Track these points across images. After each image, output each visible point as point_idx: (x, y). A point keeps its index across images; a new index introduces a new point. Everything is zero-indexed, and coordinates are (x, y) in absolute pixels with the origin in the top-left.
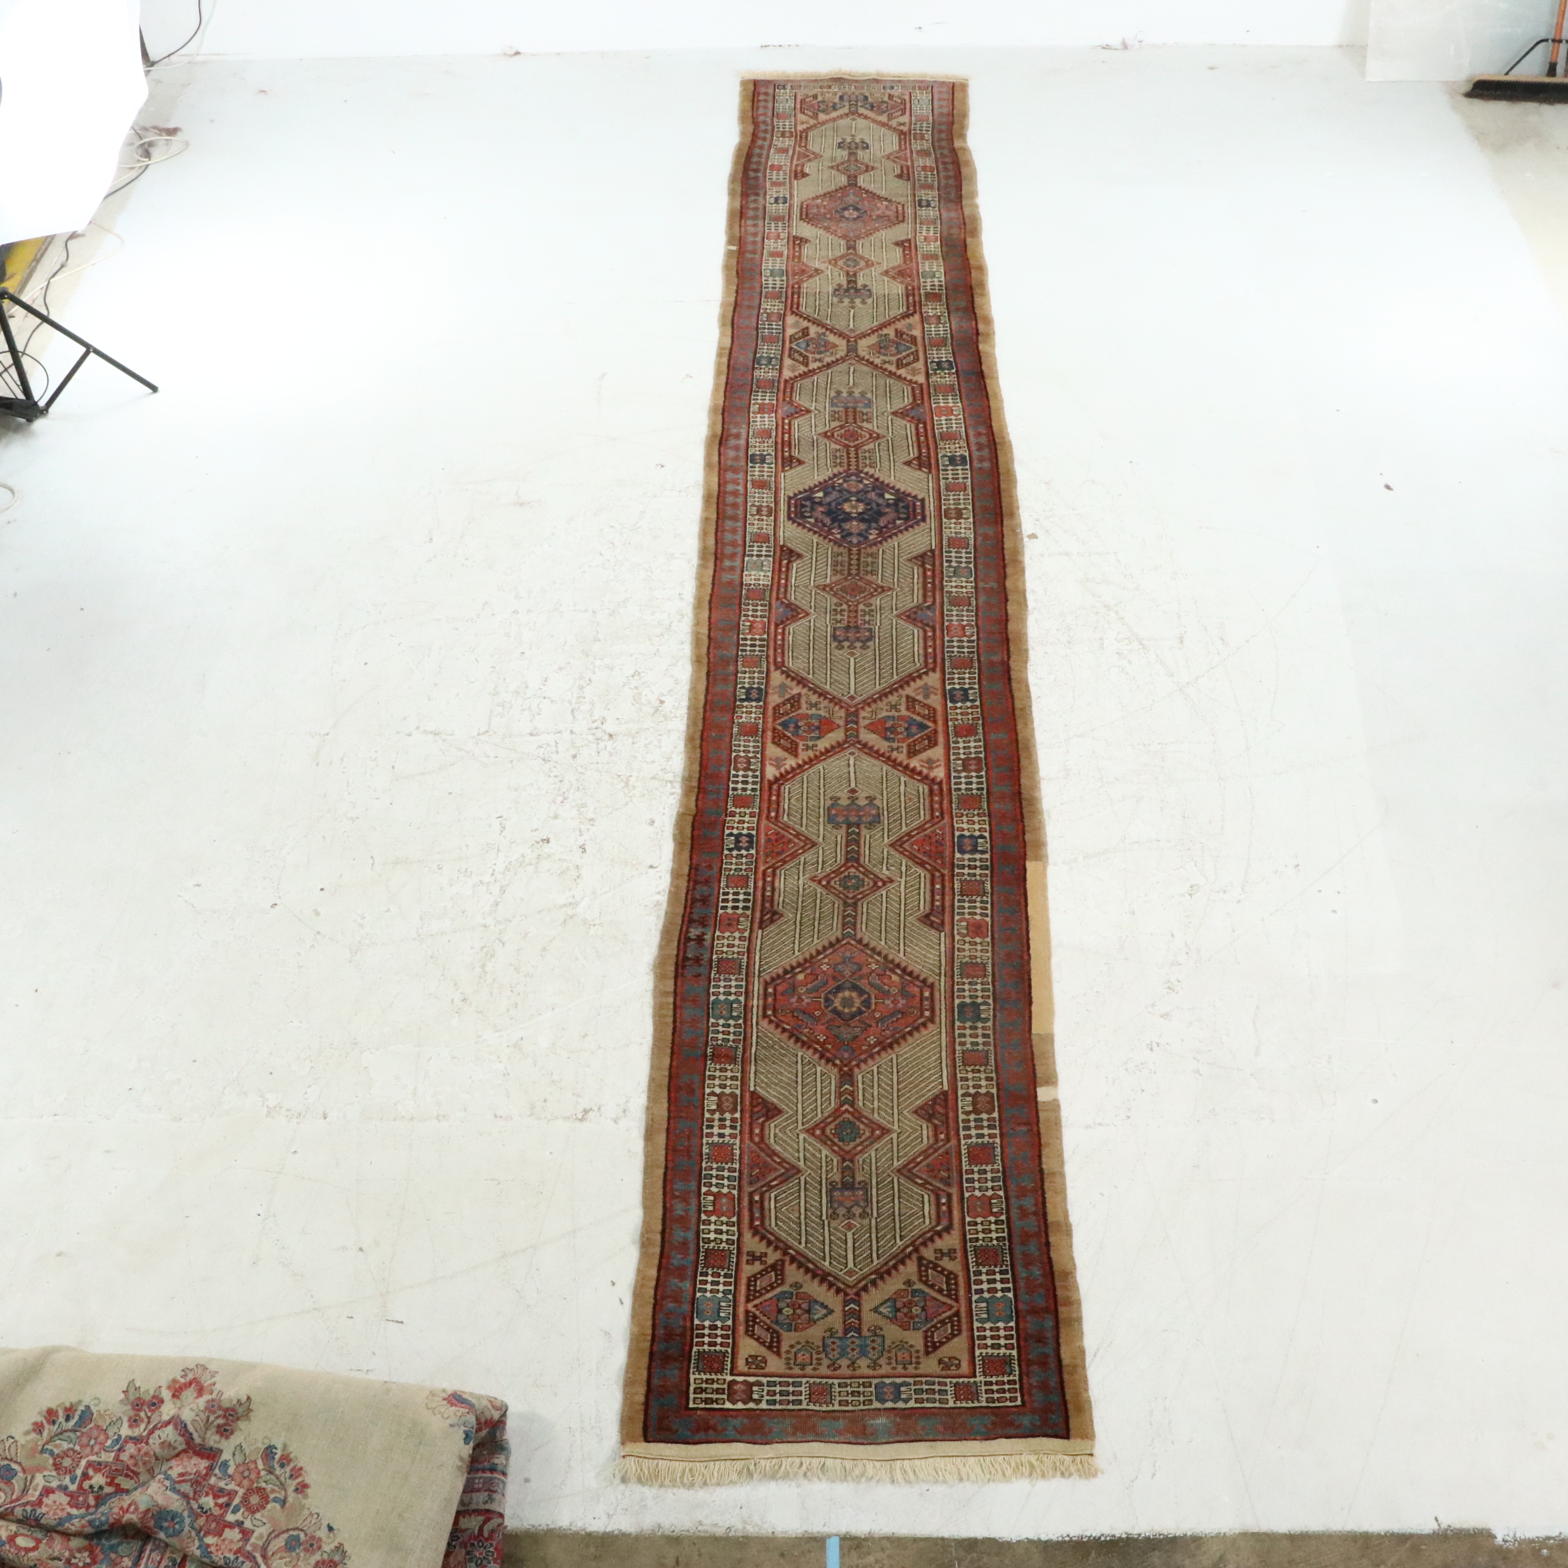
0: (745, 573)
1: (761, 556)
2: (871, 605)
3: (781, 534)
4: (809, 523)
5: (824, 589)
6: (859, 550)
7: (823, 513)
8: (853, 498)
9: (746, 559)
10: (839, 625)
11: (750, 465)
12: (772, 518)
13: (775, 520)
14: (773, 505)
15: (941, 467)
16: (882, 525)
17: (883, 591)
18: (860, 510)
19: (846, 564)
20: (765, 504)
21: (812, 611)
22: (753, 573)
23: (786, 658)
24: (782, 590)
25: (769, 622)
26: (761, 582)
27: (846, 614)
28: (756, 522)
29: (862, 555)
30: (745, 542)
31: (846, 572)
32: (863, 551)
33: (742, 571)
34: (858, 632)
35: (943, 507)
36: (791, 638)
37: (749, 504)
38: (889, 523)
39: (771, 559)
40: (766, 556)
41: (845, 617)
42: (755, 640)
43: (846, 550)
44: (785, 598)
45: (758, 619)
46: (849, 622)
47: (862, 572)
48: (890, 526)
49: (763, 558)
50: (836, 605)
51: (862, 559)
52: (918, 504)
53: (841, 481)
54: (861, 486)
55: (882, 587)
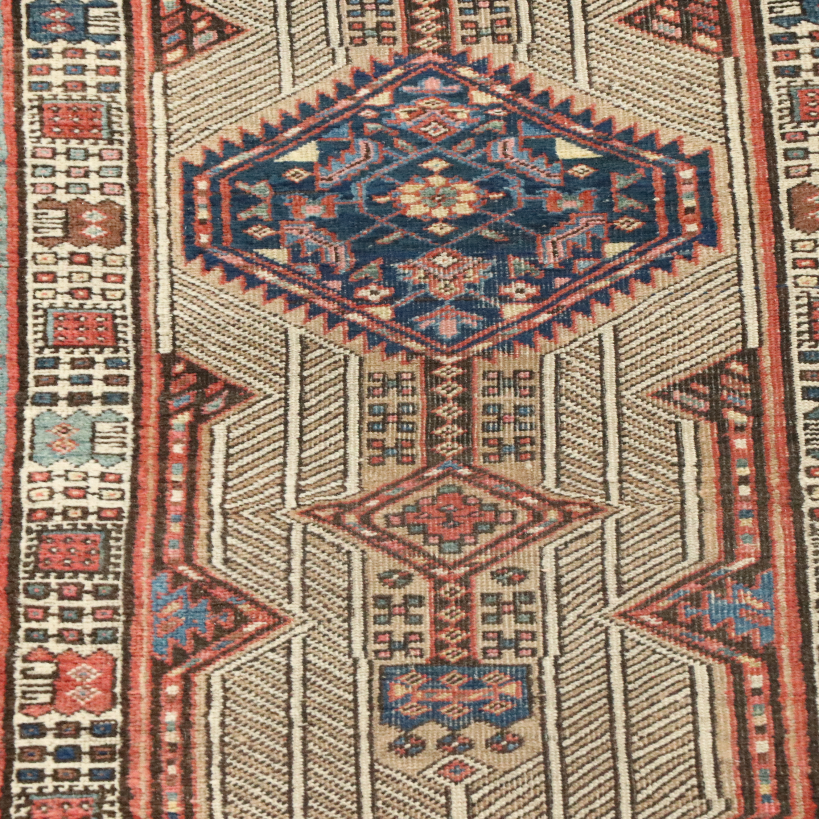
0: (28, 467)
1: (88, 398)
2: (524, 575)
3: (163, 310)
4: (269, 265)
5: (337, 521)
6: (466, 364)
7: (320, 223)
8: (436, 165)
9: (30, 412)
10: (399, 658)
11: (29, 44)
12: (126, 250)
13: (136, 260)
14: (125, 201)
15: (769, 29)
16: (550, 262)
17: (568, 517)
18: (463, 210)
19: (419, 420)
20: (94, 198)
21: (295, 607)
22: (59, 467)
23: (200, 799)
24: (175, 528)
25: (127, 657)
26: (92, 503)
27: (425, 611)
28: (63, 268)
29: (480, 383)
30: (22, 346)
31: (418, 451)
32: (481, 365)
33: (17, 463)
34: (475, 685)
35: (784, 184)
36: (214, 719)
37: (32, 199)
38: (577, 253)
39: (127, 411)
40: (106, 399)
41: (425, 628)
42: (77, 729)
43: (416, 366)
44: (189, 560)
45: (86, 649)
46: (439, 646)
47: (480, 448)
48: (582, 265)
49: (96, 408)
50: (383, 578)
51: (479, 400)
52: (687, 174)
53: (383, 99)
54: (463, 114)
55: (560, 505)
